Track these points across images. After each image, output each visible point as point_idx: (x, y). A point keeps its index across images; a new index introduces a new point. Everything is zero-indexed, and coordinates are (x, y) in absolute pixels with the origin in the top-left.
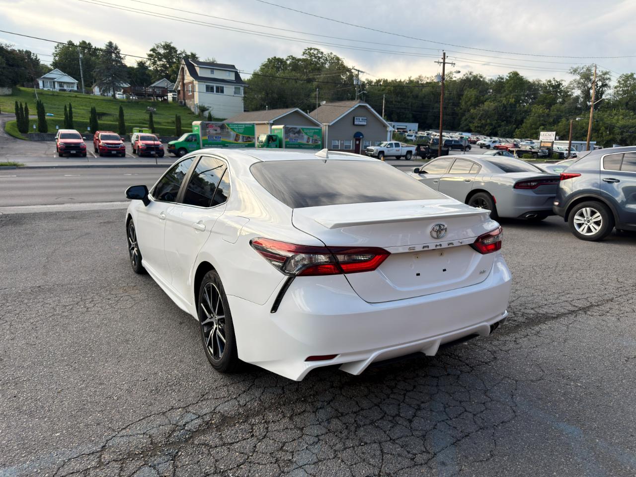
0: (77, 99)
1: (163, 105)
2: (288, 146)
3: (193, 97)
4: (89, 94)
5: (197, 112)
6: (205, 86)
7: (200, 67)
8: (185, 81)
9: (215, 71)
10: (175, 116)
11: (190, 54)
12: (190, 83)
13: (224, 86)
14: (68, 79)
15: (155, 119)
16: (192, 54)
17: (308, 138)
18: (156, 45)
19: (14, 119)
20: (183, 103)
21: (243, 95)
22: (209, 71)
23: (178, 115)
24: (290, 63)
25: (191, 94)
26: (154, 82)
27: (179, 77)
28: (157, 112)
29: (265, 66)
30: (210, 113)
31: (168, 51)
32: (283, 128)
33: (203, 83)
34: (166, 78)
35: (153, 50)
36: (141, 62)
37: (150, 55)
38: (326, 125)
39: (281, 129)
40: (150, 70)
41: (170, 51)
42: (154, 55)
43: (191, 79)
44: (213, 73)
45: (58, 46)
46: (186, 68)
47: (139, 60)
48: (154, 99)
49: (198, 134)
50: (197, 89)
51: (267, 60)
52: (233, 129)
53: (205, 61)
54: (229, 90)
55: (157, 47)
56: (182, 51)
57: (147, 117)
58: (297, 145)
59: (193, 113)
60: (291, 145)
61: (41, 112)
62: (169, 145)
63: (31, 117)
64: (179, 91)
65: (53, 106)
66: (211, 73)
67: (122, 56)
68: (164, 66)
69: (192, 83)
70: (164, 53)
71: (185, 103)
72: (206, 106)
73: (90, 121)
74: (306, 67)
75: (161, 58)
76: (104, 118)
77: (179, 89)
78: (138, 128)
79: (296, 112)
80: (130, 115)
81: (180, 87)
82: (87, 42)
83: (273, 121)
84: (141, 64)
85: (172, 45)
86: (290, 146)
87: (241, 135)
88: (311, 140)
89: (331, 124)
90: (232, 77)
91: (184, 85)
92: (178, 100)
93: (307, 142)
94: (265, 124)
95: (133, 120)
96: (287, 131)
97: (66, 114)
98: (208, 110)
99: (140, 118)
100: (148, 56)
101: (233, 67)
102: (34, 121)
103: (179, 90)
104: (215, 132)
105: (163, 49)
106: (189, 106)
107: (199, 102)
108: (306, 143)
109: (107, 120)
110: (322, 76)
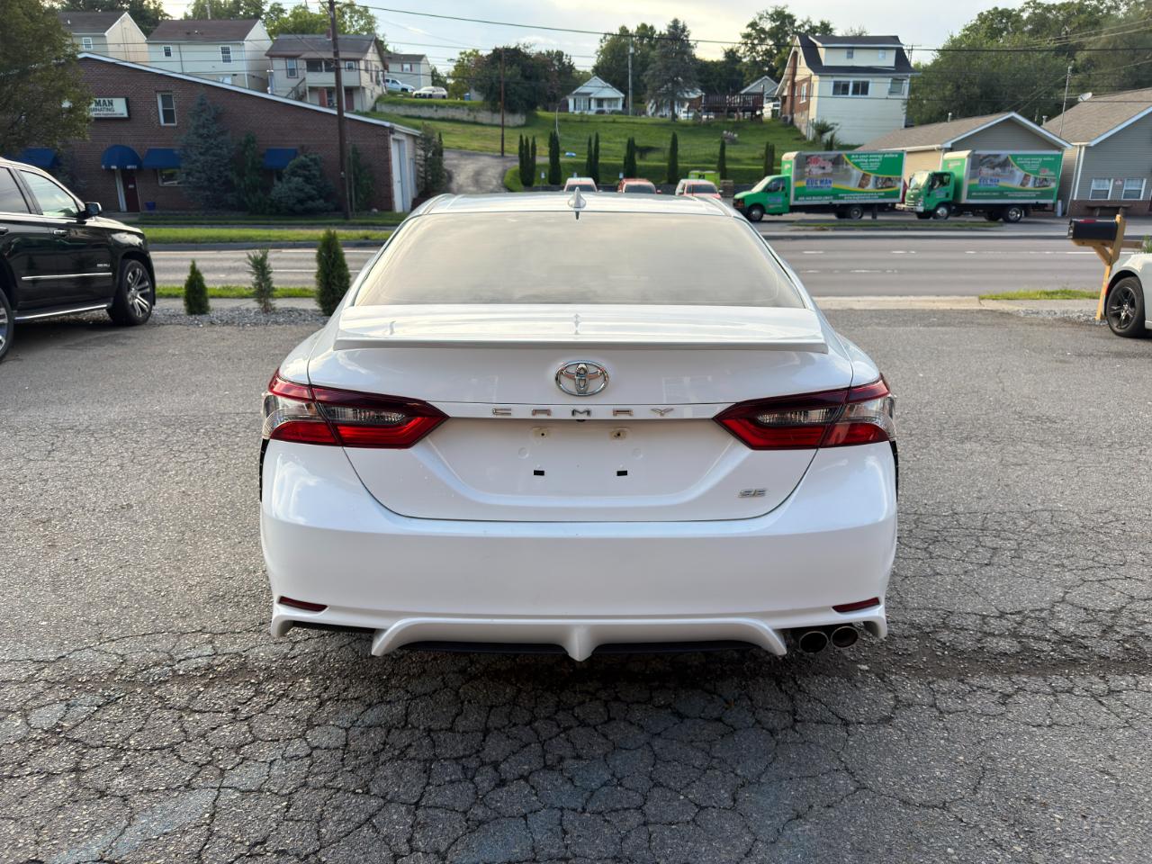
0: (616, 125)
1: (753, 127)
2: (974, 194)
3: (807, 106)
4: (640, 115)
5: (810, 133)
6: (832, 83)
7: (827, 48)
8: (797, 78)
9: (855, 52)
10: (764, 146)
11: (819, 25)
12: (804, 81)
13: (870, 80)
14: (611, 92)
15: (731, 152)
16: (822, 23)
17: (1026, 177)
18: (758, 14)
19: (517, 164)
20: (789, 119)
21: (906, 96)
22: (844, 53)
23: (771, 142)
24: (1029, 18)
25: (804, 101)
26: (748, 85)
27: (787, 71)
28: (740, 140)
29: (972, 29)
30: (832, 136)
31: (778, 23)
32: (968, 156)
33: (830, 79)
34: (769, 76)
35: (753, 25)
36: (731, 50)
37: (747, 36)
38: (1081, 147)
39: (962, 160)
40: (745, 63)
41: (783, 23)
42: (755, 33)
43: (808, 72)
44: (852, 57)
45: (605, 38)
46: (801, 53)
47: (728, 47)
48: (739, 117)
49: (789, 178)
50: (816, 92)
51: (976, 17)
52: (857, 165)
53: (844, 34)
54: (879, 86)
55: (760, 19)
56: (805, 20)
57: (716, 149)
58: (995, 191)
59: (804, 138)
60: (983, 192)
61: (555, 152)
62: (735, 200)
63: (539, 161)
64: (784, 99)
65: (578, 140)
66: (848, 57)
67: (692, 43)
68: (768, 53)
69: (808, 80)
70: (772, 28)
71: (792, 119)
72: (829, 122)
73: (625, 163)
74: (1066, 22)
75: (765, 39)
76: (650, 156)
77: (785, 94)
78: (698, 172)
79: (1010, 120)
80: (692, 148)
81: (786, 90)
82: (649, 25)
83: (953, 144)
84: (731, 55)
85: (787, 11)
86: (980, 194)
87: (873, 175)
88: (1032, 180)
89: (1092, 144)
90: (889, 60)
91: (794, 84)
92: (781, 114)
93: (1022, 184)
94: (933, 150)
95: (695, 157)
96: (976, 162)
97: (589, 152)
98: (832, 129)
99: (708, 152)
100: (743, 37)
101: (895, 39)
102: (543, 166)
103: (786, 97)
104: (821, 171)
105: (769, 21)
106: (798, 125)
107: (817, 116)
108: (1021, 188)
109: (653, 161)
110: (1103, 36)
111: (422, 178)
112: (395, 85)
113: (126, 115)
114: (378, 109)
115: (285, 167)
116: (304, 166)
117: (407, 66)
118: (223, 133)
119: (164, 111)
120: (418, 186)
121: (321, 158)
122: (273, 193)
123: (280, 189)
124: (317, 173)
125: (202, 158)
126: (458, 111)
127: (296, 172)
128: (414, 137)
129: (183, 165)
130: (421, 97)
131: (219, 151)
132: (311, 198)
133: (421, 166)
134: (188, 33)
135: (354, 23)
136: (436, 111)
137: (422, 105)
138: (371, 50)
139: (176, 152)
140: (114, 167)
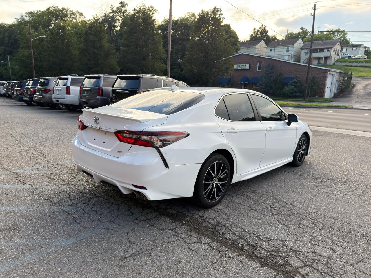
111: (340, 86)
112: (346, 55)
113: (248, 68)
114: (336, 64)
115: (289, 83)
116: (295, 82)
117: (354, 49)
118: (273, 73)
119: (259, 67)
120: (338, 89)
121: (301, 80)
122: (284, 90)
123: (286, 89)
124: (299, 85)
125: (265, 80)
126: (368, 63)
127: (292, 84)
128: (340, 73)
129: (259, 82)
130: (355, 59)
131: (270, 78)
132: (296, 92)
133: (341, 82)
134: (278, 44)
135: (338, 36)
136: (359, 63)
137: (353, 62)
138: (337, 45)
139: (259, 78)
140: (242, 83)
